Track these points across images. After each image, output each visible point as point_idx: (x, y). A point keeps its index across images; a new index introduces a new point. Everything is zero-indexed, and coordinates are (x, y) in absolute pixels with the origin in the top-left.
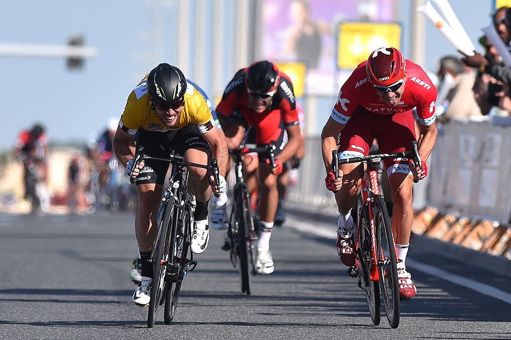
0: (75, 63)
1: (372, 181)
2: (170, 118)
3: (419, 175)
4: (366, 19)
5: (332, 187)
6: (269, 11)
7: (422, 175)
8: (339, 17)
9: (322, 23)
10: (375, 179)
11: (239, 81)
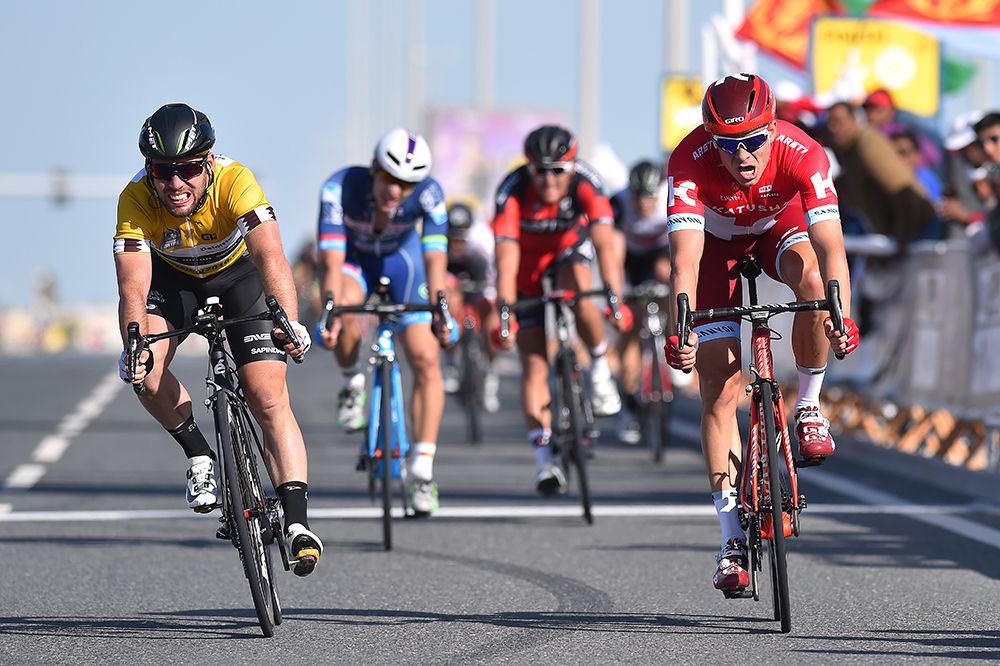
1: (760, 353)
2: (177, 198)
3: (843, 346)
7: (847, 345)
10: (765, 350)
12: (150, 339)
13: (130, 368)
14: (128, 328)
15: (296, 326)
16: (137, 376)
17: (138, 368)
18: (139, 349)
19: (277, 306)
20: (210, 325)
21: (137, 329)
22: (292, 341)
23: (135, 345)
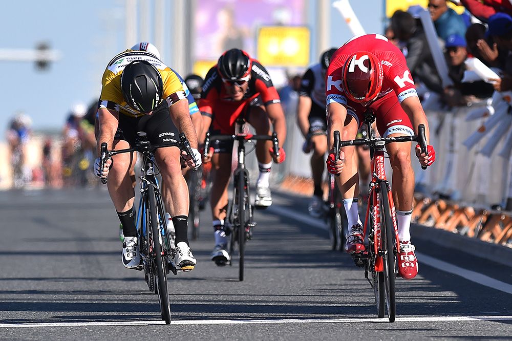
0: (42, 65)
1: (378, 165)
3: (426, 161)
4: (280, 24)
5: (333, 170)
6: (201, 18)
7: (429, 161)
8: (258, 22)
9: (245, 28)
10: (381, 164)
11: (214, 76)
12: (112, 153)
13: (101, 168)
14: (101, 146)
15: (195, 151)
16: (104, 173)
17: (105, 169)
18: (106, 158)
19: (185, 139)
20: (146, 147)
21: (106, 146)
22: (193, 159)
23: (104, 155)
